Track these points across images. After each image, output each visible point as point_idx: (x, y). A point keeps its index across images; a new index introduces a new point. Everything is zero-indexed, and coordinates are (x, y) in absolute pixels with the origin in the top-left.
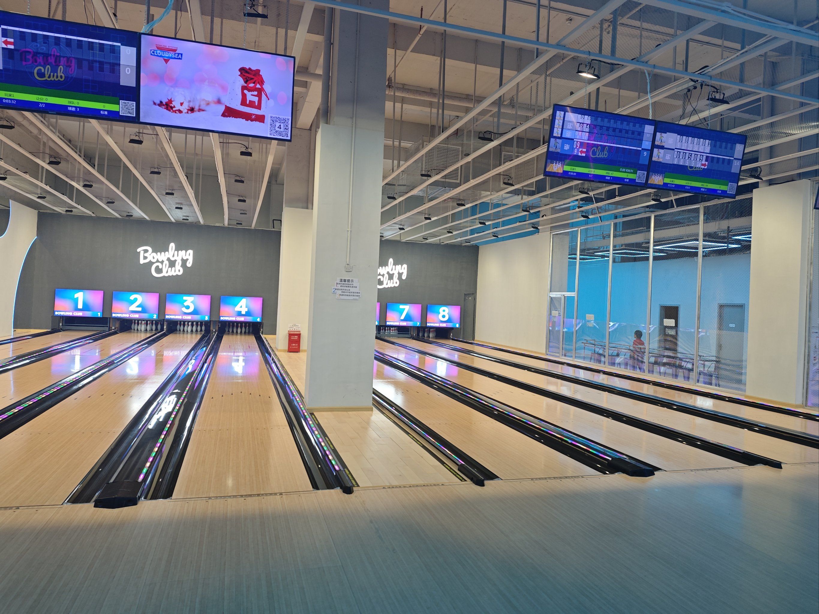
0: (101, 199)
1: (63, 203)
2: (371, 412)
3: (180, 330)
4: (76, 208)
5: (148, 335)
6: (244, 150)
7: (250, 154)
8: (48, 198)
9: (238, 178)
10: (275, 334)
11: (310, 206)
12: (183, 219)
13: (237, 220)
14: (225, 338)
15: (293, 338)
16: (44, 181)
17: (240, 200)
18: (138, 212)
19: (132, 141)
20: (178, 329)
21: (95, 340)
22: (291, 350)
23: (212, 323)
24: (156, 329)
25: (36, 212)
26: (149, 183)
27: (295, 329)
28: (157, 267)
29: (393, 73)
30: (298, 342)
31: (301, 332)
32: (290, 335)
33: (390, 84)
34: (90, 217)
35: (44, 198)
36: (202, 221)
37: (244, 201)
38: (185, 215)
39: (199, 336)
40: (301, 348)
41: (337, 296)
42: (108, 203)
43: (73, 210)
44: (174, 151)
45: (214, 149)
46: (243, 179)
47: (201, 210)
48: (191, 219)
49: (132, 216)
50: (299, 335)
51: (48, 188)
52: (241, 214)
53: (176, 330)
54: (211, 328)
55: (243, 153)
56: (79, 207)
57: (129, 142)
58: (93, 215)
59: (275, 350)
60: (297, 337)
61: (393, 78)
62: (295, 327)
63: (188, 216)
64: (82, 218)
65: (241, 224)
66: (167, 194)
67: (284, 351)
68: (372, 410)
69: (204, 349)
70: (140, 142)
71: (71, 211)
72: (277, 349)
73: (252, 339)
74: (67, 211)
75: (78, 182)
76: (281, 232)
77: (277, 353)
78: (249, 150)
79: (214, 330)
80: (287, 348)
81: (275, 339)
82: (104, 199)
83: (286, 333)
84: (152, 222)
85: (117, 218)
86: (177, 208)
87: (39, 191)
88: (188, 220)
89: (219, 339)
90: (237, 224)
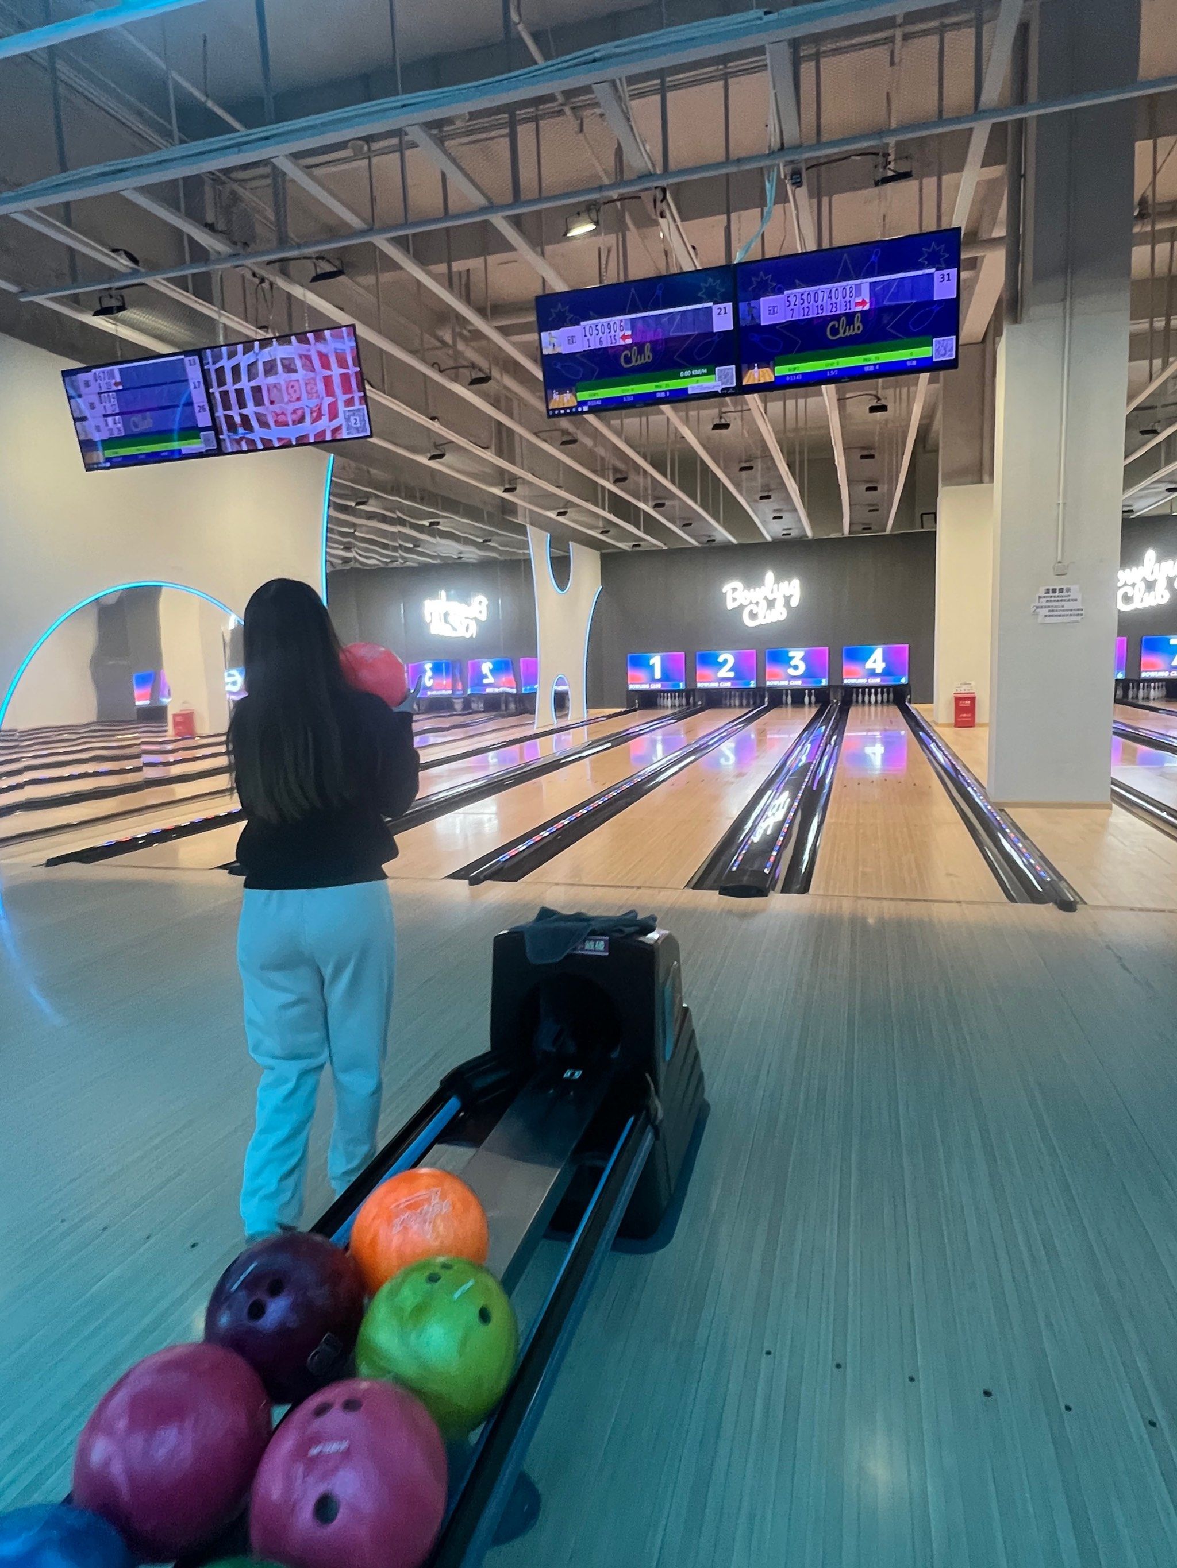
0: (674, 523)
1: (627, 536)
2: (1107, 811)
3: (787, 703)
4: (645, 540)
5: (745, 711)
6: (874, 403)
7: (883, 408)
8: (613, 531)
9: (865, 453)
10: (932, 702)
11: (986, 478)
12: (784, 535)
13: (863, 524)
14: (852, 711)
15: (962, 704)
16: (607, 509)
17: (868, 489)
18: (723, 534)
19: (717, 427)
20: (784, 701)
21: (679, 720)
22: (959, 724)
23: (832, 689)
24: (755, 703)
25: (598, 553)
26: (738, 486)
27: (963, 690)
28: (751, 611)
29: (1150, 188)
30: (971, 710)
31: (976, 695)
32: (958, 700)
33: (1143, 212)
34: (661, 551)
35: (607, 532)
36: (810, 534)
37: (875, 489)
38: (786, 527)
39: (814, 711)
40: (977, 720)
41: (1040, 619)
42: (685, 525)
43: (641, 543)
44: (771, 430)
45: (829, 413)
46: (872, 452)
47: (810, 516)
48: (794, 533)
49: (714, 541)
50: (973, 699)
51: (612, 517)
52: (870, 511)
53: (782, 704)
54: (831, 697)
55: (873, 409)
56: (648, 538)
57: (713, 429)
58: (665, 548)
59: (933, 724)
60: (969, 702)
61: (1150, 198)
62: (965, 687)
63: (790, 529)
64: (654, 554)
65: (870, 528)
66: (762, 498)
67: (948, 725)
68: (1111, 808)
69: (824, 727)
70: (726, 426)
71: (639, 546)
72: (937, 724)
73: (895, 711)
74: (634, 546)
75: (646, 502)
76: (935, 532)
77: (936, 729)
78: (883, 402)
79: (835, 701)
80: (953, 721)
81: (932, 710)
82: (678, 522)
83: (951, 697)
84: (741, 546)
85: (695, 548)
86: (775, 518)
87: (601, 524)
88: (789, 534)
89: (844, 712)
90: (864, 529)
